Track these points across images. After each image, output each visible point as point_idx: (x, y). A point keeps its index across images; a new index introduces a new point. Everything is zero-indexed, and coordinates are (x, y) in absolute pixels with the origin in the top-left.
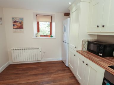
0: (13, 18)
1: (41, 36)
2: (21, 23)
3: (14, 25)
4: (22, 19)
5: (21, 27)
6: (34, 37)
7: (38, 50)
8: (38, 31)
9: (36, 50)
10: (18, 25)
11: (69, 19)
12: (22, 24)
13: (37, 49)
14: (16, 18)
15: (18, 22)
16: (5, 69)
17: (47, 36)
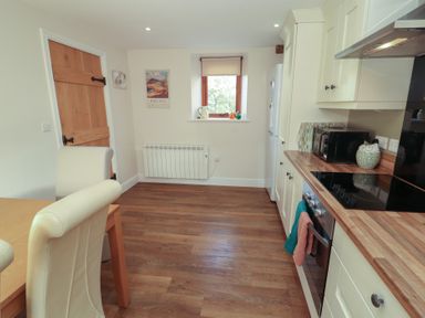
0: (147, 74)
1: (211, 115)
2: (164, 83)
3: (148, 89)
4: (165, 74)
5: (164, 94)
6: (193, 118)
7: (201, 152)
8: (205, 102)
9: (196, 152)
10: (158, 88)
11: (280, 65)
12: (167, 87)
13: (198, 149)
14: (153, 72)
15: (157, 81)
16: (130, 190)
17: (226, 115)
